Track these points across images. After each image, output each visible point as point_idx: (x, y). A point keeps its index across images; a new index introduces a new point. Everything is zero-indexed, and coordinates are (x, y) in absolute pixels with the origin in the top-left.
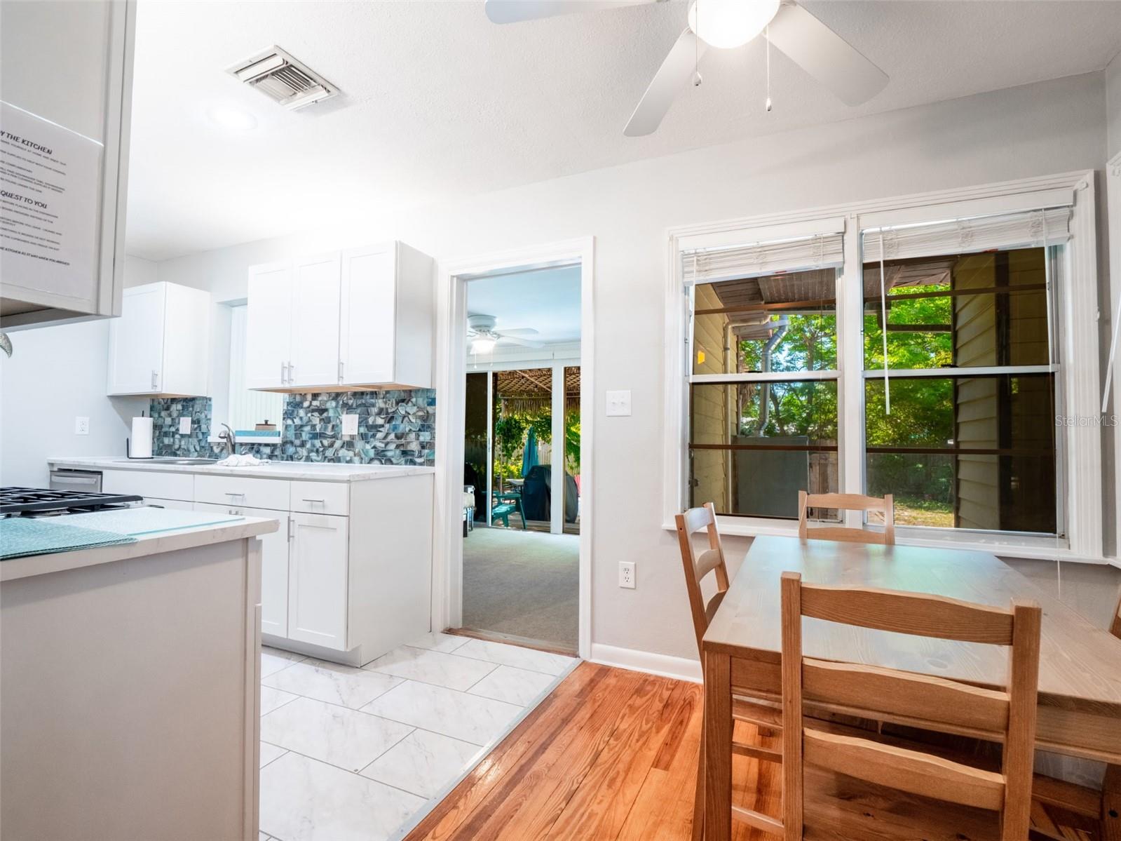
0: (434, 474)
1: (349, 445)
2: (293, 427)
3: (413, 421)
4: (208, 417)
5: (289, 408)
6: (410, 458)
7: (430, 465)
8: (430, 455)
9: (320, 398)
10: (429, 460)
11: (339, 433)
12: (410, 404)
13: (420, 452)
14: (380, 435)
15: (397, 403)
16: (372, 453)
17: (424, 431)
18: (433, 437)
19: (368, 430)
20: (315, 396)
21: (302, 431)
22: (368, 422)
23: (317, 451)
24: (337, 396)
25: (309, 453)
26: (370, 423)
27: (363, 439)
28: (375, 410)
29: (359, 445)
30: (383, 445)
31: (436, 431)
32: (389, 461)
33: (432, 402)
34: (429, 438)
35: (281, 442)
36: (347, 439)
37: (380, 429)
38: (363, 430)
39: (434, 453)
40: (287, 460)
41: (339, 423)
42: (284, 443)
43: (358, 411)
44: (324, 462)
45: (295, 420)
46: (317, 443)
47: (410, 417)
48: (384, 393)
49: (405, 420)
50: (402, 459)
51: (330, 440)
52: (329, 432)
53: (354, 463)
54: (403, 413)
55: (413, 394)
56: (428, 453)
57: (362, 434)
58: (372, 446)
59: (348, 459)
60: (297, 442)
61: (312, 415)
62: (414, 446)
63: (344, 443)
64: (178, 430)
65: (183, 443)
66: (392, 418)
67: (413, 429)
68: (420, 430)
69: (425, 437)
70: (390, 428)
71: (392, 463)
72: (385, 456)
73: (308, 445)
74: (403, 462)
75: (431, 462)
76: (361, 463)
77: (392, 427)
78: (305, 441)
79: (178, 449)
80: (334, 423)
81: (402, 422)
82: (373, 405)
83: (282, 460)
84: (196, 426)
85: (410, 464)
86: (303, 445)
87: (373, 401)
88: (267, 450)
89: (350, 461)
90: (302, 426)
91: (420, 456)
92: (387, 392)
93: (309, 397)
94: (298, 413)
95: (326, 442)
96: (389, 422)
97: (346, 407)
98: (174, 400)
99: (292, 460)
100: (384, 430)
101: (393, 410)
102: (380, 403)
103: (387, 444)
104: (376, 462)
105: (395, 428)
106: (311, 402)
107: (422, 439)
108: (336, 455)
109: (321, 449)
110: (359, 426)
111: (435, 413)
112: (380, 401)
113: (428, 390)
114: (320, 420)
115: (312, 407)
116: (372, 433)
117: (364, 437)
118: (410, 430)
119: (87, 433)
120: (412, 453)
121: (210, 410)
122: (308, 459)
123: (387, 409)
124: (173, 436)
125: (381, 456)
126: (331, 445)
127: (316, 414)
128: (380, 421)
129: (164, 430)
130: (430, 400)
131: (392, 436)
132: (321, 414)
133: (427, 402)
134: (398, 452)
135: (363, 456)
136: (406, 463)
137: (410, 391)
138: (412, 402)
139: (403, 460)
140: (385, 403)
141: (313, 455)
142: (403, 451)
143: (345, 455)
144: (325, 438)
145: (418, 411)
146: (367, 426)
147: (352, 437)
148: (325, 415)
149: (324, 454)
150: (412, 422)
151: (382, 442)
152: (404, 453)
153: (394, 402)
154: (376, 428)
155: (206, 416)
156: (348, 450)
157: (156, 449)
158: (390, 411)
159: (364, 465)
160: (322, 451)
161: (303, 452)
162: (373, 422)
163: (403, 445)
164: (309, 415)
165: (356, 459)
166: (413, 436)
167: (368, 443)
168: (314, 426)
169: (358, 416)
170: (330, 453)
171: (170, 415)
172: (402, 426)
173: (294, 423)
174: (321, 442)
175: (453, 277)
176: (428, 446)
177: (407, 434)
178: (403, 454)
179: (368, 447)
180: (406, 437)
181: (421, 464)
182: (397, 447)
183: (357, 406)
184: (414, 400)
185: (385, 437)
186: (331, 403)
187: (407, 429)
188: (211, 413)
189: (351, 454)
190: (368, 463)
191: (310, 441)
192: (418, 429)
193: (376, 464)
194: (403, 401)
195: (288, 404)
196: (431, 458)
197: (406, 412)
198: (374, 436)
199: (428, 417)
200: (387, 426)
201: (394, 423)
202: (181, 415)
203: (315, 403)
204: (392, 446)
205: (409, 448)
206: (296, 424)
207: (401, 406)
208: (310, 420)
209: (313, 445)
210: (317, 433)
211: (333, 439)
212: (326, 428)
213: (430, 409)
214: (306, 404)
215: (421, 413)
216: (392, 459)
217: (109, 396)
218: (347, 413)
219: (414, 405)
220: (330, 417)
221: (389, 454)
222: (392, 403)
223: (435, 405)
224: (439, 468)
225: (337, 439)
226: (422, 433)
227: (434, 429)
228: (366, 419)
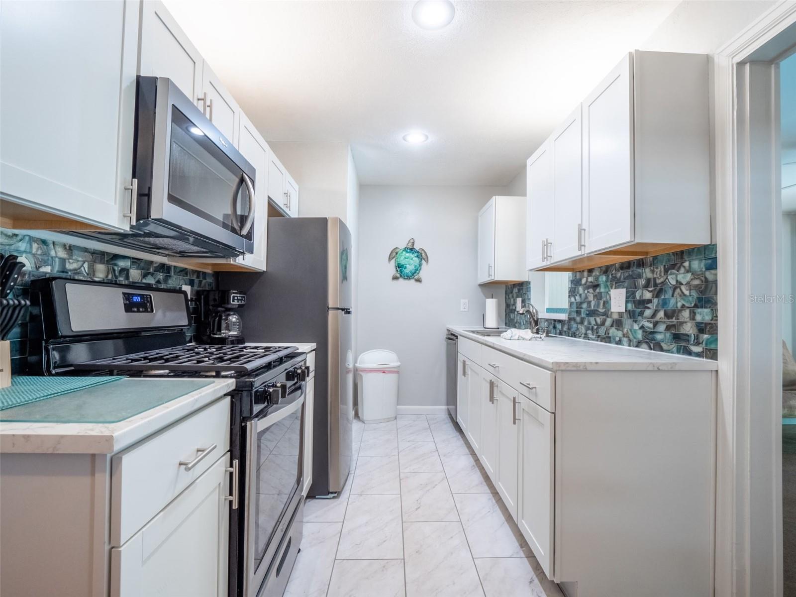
0: (717, 371)
1: (618, 324)
2: (575, 304)
3: (687, 293)
4: (529, 297)
5: (573, 286)
6: (683, 344)
7: (712, 358)
8: (711, 343)
9: (594, 274)
10: (710, 350)
11: (609, 310)
12: (682, 270)
13: (697, 338)
14: (648, 313)
15: (666, 271)
16: (640, 334)
17: (702, 307)
18: (715, 317)
19: (635, 307)
20: (590, 271)
21: (582, 308)
22: (635, 297)
23: (592, 329)
24: (606, 270)
25: (586, 331)
26: (638, 298)
27: (631, 318)
28: (642, 282)
29: (627, 323)
30: (651, 325)
31: (720, 307)
32: (658, 347)
33: (712, 265)
34: (710, 317)
35: (567, 319)
36: (616, 316)
37: (648, 305)
38: (630, 306)
39: (717, 339)
40: (572, 336)
41: (609, 299)
42: (570, 319)
43: (626, 285)
44: (597, 341)
45: (577, 298)
46: (592, 319)
47: (683, 288)
48: (651, 259)
49: (676, 293)
50: (674, 345)
51: (602, 317)
52: (601, 310)
53: (624, 345)
54: (674, 283)
55: (685, 257)
56: (708, 340)
57: (629, 310)
58: (640, 325)
59: (617, 339)
60: (578, 319)
61: (588, 292)
62: (689, 329)
63: (614, 321)
64: (516, 308)
65: (518, 318)
66: (661, 291)
67: (687, 305)
68: (696, 306)
69: (703, 315)
70: (658, 304)
71: (662, 350)
72: (654, 339)
73: (586, 323)
74: (675, 349)
75: (712, 354)
76: (630, 346)
77: (661, 302)
78: (584, 318)
79: (516, 323)
80: (604, 299)
81: (673, 296)
82: (640, 276)
83: (569, 336)
84: (524, 304)
85: (684, 353)
86: (582, 323)
87: (640, 270)
88: (559, 326)
89: (619, 342)
90: (581, 303)
91: (698, 343)
92: (655, 258)
93: (586, 274)
94: (578, 289)
95: (599, 320)
96: (658, 296)
97: (614, 280)
98: (514, 285)
99: (575, 337)
100: (652, 306)
101: (662, 280)
102: (647, 273)
103: (656, 324)
104: (644, 345)
105: (665, 303)
106: (587, 279)
107: (699, 318)
108: (607, 334)
109: (595, 327)
110: (627, 302)
111: (717, 280)
112: (647, 270)
113: (706, 247)
114: (594, 296)
115: (588, 284)
116: (639, 310)
117: (632, 315)
118: (683, 306)
119: (466, 310)
120: (687, 338)
121: (530, 291)
122: (586, 337)
123: (655, 279)
124: (514, 313)
125: (650, 340)
126: (603, 324)
127: (591, 290)
128: (648, 295)
129: (511, 308)
130: (710, 261)
131: (661, 314)
132: (594, 290)
133: (705, 265)
134: (668, 335)
135: (631, 337)
136: (678, 352)
137: (682, 252)
138: (684, 267)
139: (674, 347)
140: (653, 272)
141: (589, 332)
142: (675, 334)
143: (615, 334)
144: (598, 315)
145: (692, 279)
146: (634, 302)
147: (621, 314)
148: (598, 290)
149: (597, 333)
150: (685, 295)
151: (650, 322)
152: (677, 337)
153: (663, 270)
154: (643, 303)
155: (528, 297)
156: (618, 330)
157: (507, 322)
158: (658, 281)
159: (632, 348)
160: (597, 329)
161: (582, 329)
162: (640, 297)
163: (674, 326)
164: (586, 292)
165: (625, 340)
166: (686, 314)
167: (636, 321)
168: (589, 303)
169: (625, 290)
170: (602, 331)
171: (513, 297)
172: (673, 301)
173: (575, 300)
174: (595, 319)
175: (741, 64)
176: (709, 328)
177: (680, 311)
178: (674, 338)
179: (636, 327)
180: (678, 316)
181: (698, 355)
182: (668, 328)
183: (624, 279)
184: (686, 264)
185: (654, 315)
186: (602, 278)
187: (679, 305)
188: (530, 294)
189: (620, 334)
190: (637, 346)
191: (587, 318)
192: (693, 305)
193: (644, 349)
194: (673, 267)
195: (572, 282)
196: (713, 347)
197: (677, 281)
198: (641, 314)
199: (706, 287)
200: (655, 301)
201: (663, 297)
202: (518, 297)
203: (590, 279)
204: (662, 328)
205: (682, 331)
206: (577, 301)
207: (671, 274)
208: (586, 297)
209: (589, 323)
210: (592, 310)
211: (604, 317)
212: (598, 305)
213: (709, 275)
214: (584, 281)
215: (697, 282)
216: (663, 344)
217: (479, 285)
218: (615, 288)
219: (688, 272)
220: (601, 293)
221: (659, 337)
222: (660, 271)
223: (716, 268)
224: (725, 364)
225: (608, 317)
226: (699, 310)
227: (716, 304)
228: (634, 293)
